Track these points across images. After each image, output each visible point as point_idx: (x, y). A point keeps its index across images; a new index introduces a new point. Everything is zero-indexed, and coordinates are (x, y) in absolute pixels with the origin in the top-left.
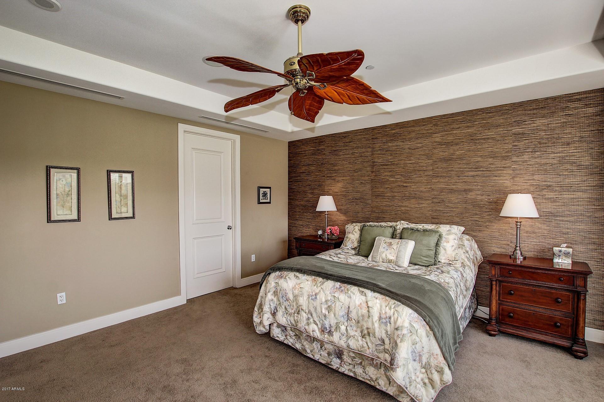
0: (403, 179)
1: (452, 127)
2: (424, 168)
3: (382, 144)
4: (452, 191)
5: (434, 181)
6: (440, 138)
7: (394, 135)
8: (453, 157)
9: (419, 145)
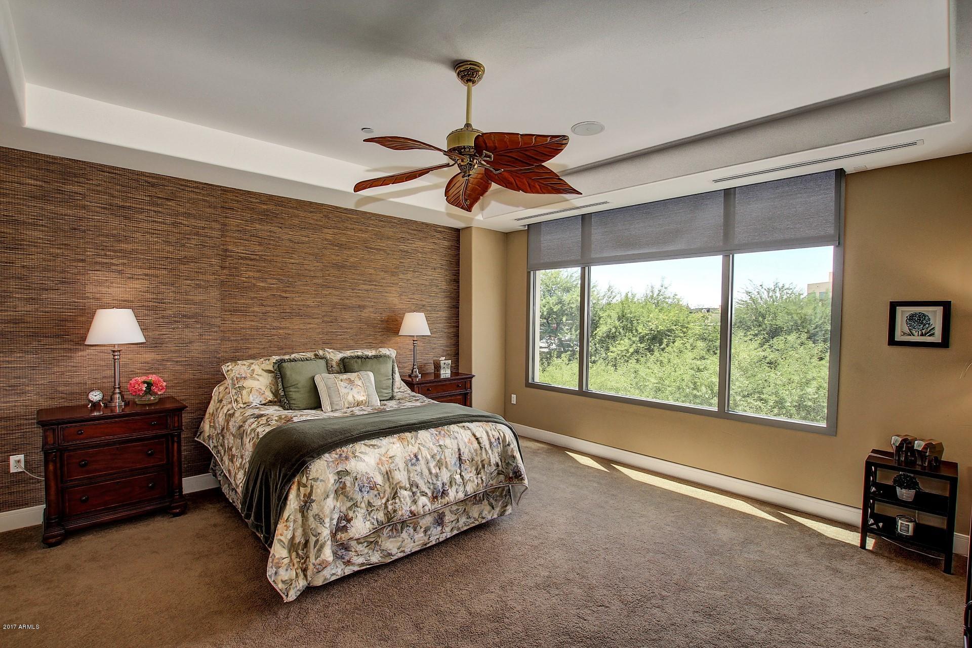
0: (281, 285)
1: (346, 225)
2: (312, 273)
3: (243, 222)
4: (346, 308)
5: (324, 292)
6: (332, 235)
7: (265, 213)
8: (346, 263)
9: (304, 239)
